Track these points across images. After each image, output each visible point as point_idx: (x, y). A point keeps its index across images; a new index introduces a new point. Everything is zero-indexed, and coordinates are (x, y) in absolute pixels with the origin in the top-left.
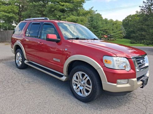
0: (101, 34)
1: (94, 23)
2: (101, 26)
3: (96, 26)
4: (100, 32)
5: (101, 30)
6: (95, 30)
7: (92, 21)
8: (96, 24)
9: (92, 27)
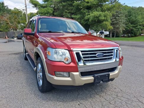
0: (141, 29)
1: (132, 18)
2: (141, 21)
3: (135, 21)
4: (139, 27)
5: (140, 25)
6: (133, 25)
7: (130, 16)
8: (134, 18)
9: (129, 22)
